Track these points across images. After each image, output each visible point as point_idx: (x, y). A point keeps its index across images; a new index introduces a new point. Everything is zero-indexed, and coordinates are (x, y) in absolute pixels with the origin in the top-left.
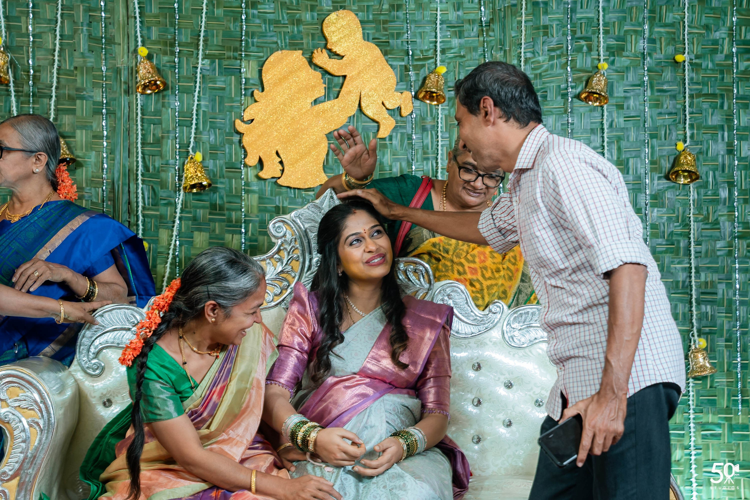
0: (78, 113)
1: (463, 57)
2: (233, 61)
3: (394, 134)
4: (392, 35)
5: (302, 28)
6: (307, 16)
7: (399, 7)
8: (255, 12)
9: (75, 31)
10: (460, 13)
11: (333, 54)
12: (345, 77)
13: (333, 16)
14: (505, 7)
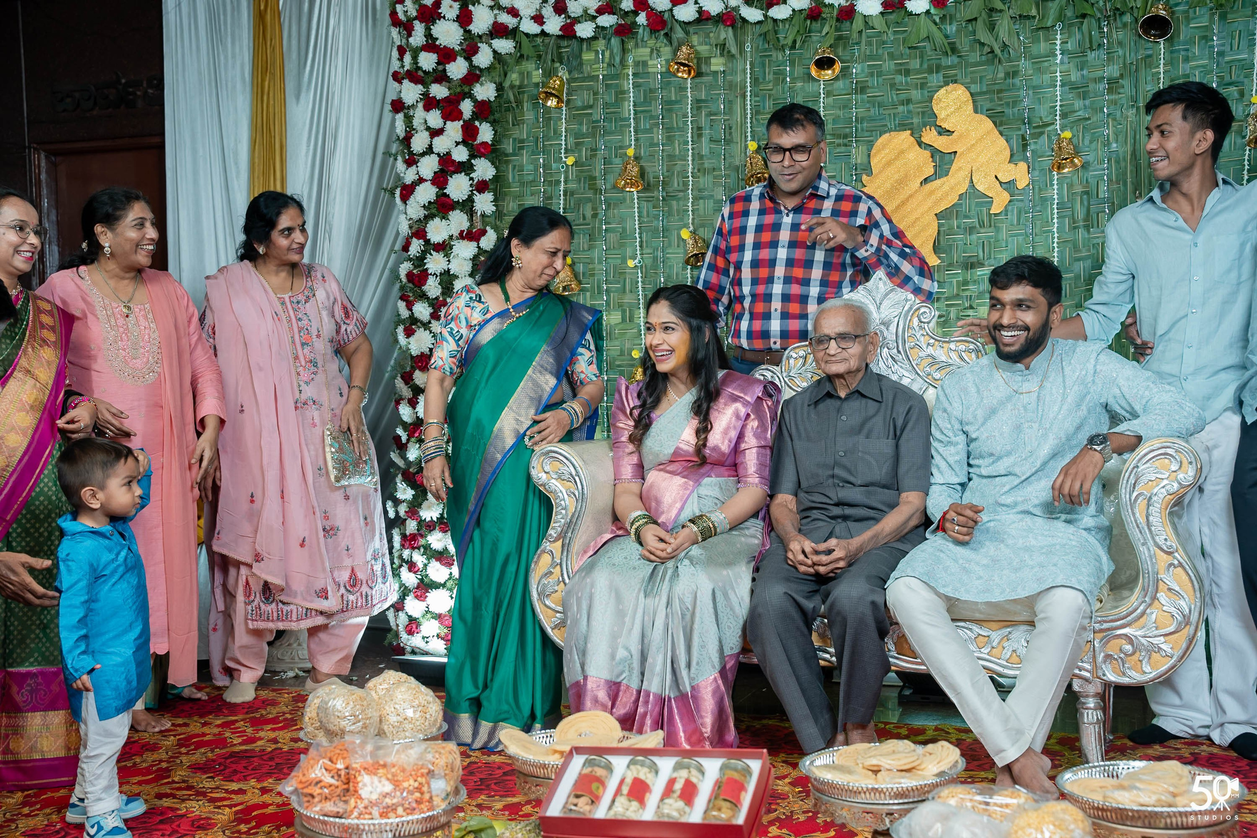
0: (701, 212)
1: (1089, 119)
2: (843, 149)
3: (1010, 208)
4: (1008, 104)
5: (911, 107)
6: (916, 94)
7: (1015, 74)
8: (865, 96)
9: (700, 136)
10: (1085, 72)
11: (944, 132)
12: (955, 152)
13: (942, 91)
14: (1137, 60)
